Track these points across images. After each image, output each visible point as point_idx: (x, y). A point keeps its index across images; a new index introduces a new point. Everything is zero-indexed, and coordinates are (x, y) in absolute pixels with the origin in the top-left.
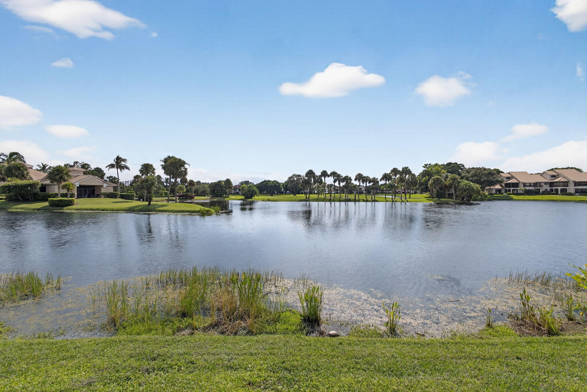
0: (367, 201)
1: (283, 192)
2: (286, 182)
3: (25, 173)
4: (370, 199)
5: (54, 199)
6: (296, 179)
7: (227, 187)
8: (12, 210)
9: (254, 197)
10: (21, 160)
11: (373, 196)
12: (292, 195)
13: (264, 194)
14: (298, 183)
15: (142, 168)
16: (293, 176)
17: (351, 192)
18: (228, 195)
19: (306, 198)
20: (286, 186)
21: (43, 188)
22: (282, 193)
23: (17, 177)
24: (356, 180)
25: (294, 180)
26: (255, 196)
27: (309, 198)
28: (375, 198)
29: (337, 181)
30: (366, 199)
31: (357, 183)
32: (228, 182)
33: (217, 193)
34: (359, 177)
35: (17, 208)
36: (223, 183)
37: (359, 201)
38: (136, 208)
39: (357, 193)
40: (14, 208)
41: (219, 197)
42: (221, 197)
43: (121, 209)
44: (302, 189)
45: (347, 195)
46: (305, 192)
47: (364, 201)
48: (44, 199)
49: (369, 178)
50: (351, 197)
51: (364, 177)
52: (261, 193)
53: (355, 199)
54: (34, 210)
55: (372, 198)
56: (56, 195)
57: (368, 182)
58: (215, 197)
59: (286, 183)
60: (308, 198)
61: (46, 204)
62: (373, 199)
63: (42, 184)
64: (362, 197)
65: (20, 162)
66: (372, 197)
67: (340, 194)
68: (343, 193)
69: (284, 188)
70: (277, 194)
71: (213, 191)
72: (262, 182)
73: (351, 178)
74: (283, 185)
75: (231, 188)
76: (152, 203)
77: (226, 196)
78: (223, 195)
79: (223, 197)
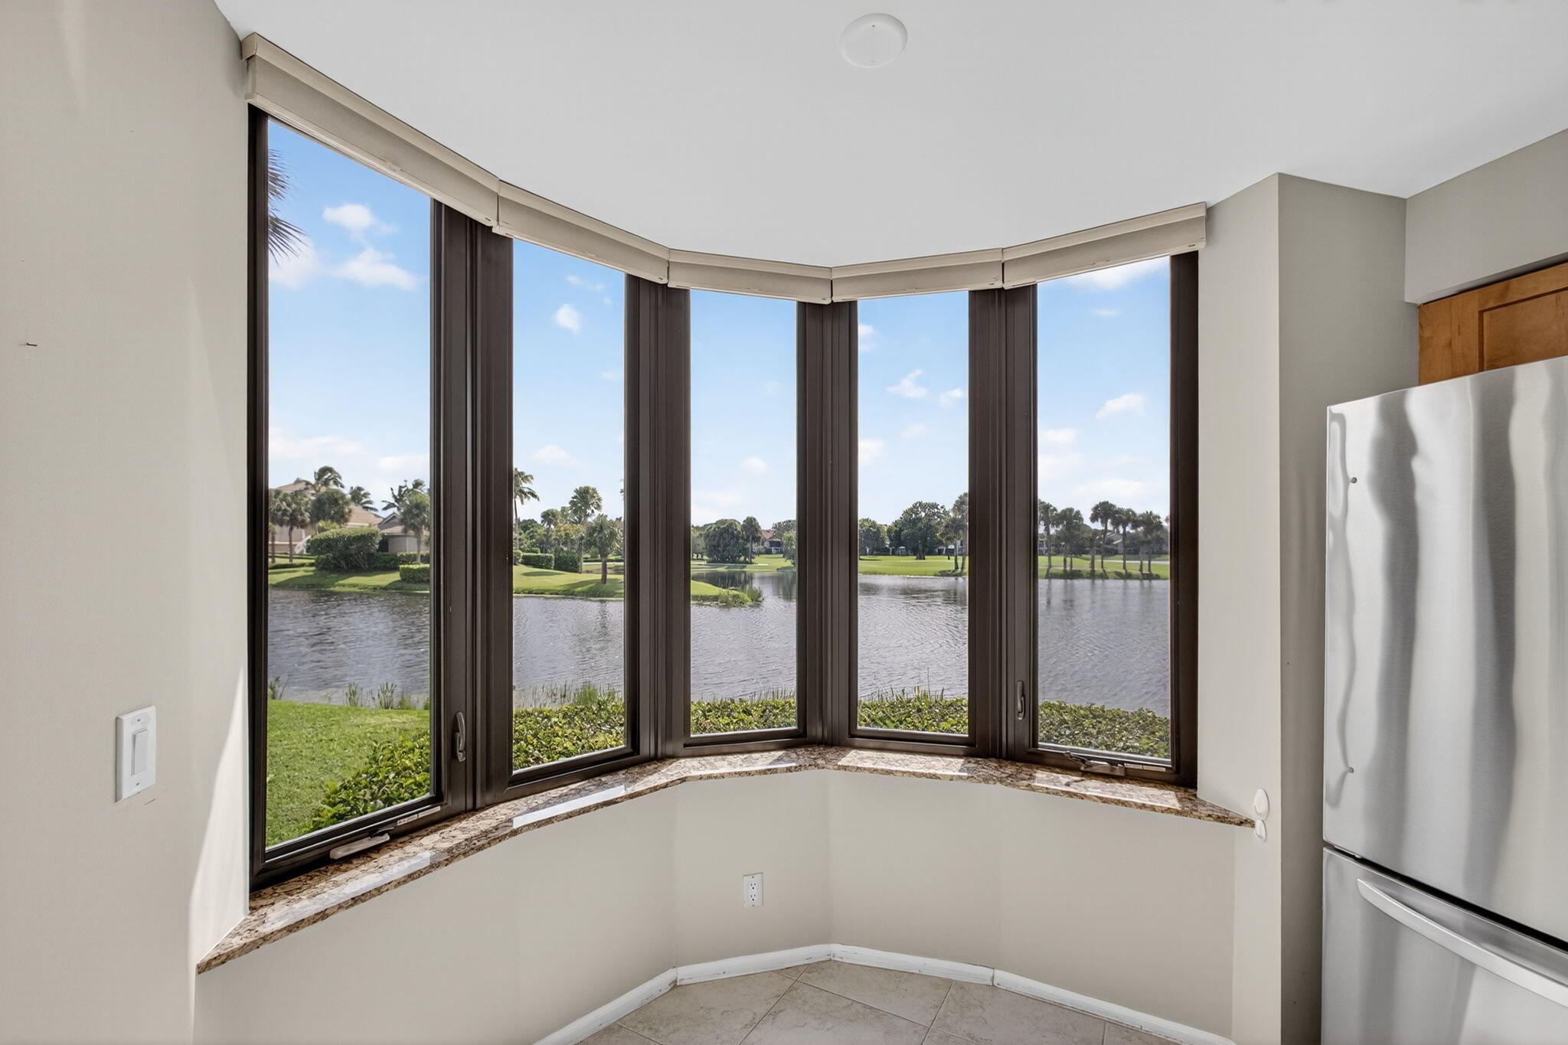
0: (1128, 576)
1: (888, 550)
2: (896, 524)
3: (347, 510)
4: (1138, 571)
5: (411, 566)
6: (923, 514)
7: (748, 536)
8: (337, 589)
10: (336, 483)
11: (1146, 562)
12: (913, 559)
14: (929, 527)
15: (575, 497)
16: (914, 506)
17: (1079, 551)
18: (749, 554)
19: (957, 568)
20: (898, 533)
21: (385, 543)
22: (885, 552)
23: (332, 519)
24: (1094, 519)
25: (920, 519)
27: (963, 567)
28: (1149, 570)
30: (1123, 571)
31: (1098, 526)
32: (752, 526)
33: (724, 551)
34: (1104, 511)
35: (344, 586)
36: (739, 528)
37: (1104, 576)
38: (578, 587)
39: (1099, 552)
40: (339, 585)
41: (728, 562)
42: (734, 561)
43: (548, 591)
44: (940, 543)
45: (1068, 559)
46: (947, 550)
47: (1119, 576)
48: (389, 566)
50: (1081, 564)
51: (1118, 511)
53: (1093, 571)
54: (375, 588)
55: (1141, 570)
56: (411, 559)
57: (1130, 525)
58: (718, 563)
59: (896, 526)
60: (960, 566)
61: (395, 577)
62: (1145, 571)
63: (383, 535)
64: (1114, 563)
65: (335, 487)
66: (1142, 565)
67: (1050, 556)
68: (1058, 553)
69: (891, 540)
70: (871, 554)
71: (714, 546)
73: (1081, 512)
74: (889, 531)
75: (756, 539)
76: (608, 576)
77: (745, 559)
78: (740, 557)
79: (740, 562)
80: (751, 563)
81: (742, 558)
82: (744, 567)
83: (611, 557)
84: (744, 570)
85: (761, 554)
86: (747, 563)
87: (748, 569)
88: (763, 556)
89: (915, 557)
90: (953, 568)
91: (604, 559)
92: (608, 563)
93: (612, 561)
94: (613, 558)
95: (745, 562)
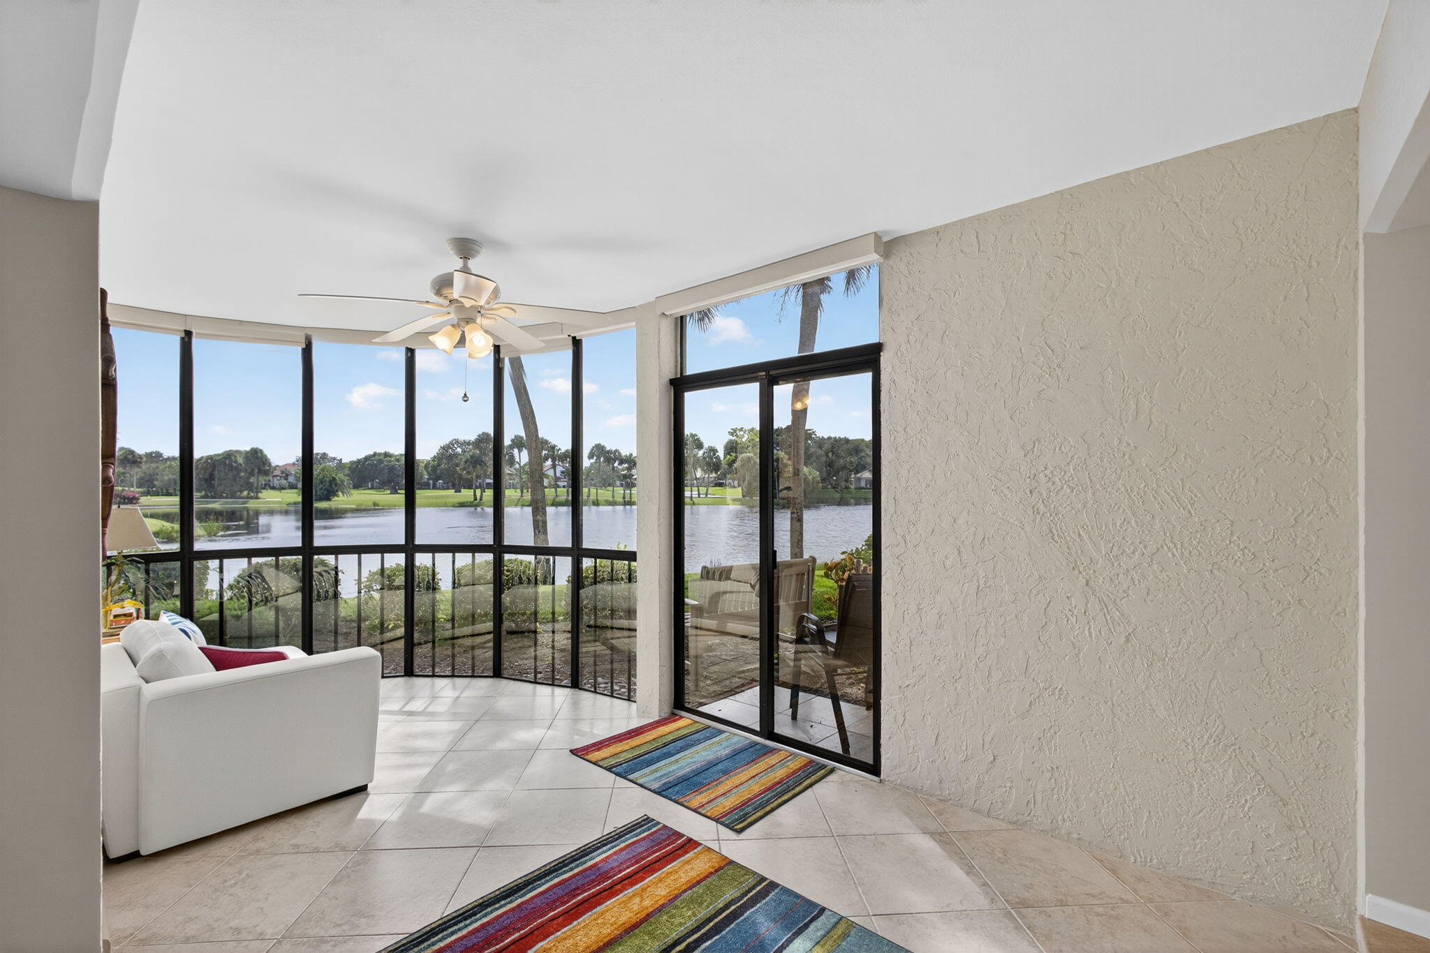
0: (615, 503)
1: (427, 484)
2: (434, 458)
4: (621, 500)
6: (457, 450)
7: (253, 470)
9: (336, 498)
12: (451, 492)
13: (372, 488)
16: (452, 442)
18: (255, 490)
19: (476, 499)
20: (435, 468)
22: (425, 486)
25: (456, 455)
26: (340, 493)
27: (481, 500)
28: (631, 498)
29: (550, 459)
30: (611, 499)
31: (592, 464)
32: (257, 457)
33: (220, 485)
34: (599, 452)
36: (240, 460)
37: (597, 503)
39: (593, 486)
41: (227, 498)
42: (233, 496)
47: (607, 503)
49: (619, 453)
51: (609, 452)
52: (357, 487)
55: (624, 498)
57: (617, 462)
58: (212, 497)
59: (433, 461)
60: (478, 498)
62: (628, 499)
64: (604, 494)
66: (625, 495)
69: (429, 473)
71: (206, 480)
72: (367, 458)
74: (426, 466)
77: (249, 494)
78: (241, 492)
79: (242, 498)
80: (257, 498)
81: (245, 493)
82: (247, 502)
84: (248, 505)
85: (285, 489)
86: (252, 498)
87: (252, 504)
88: (286, 491)
89: (454, 490)
90: (473, 500)
95: (249, 497)
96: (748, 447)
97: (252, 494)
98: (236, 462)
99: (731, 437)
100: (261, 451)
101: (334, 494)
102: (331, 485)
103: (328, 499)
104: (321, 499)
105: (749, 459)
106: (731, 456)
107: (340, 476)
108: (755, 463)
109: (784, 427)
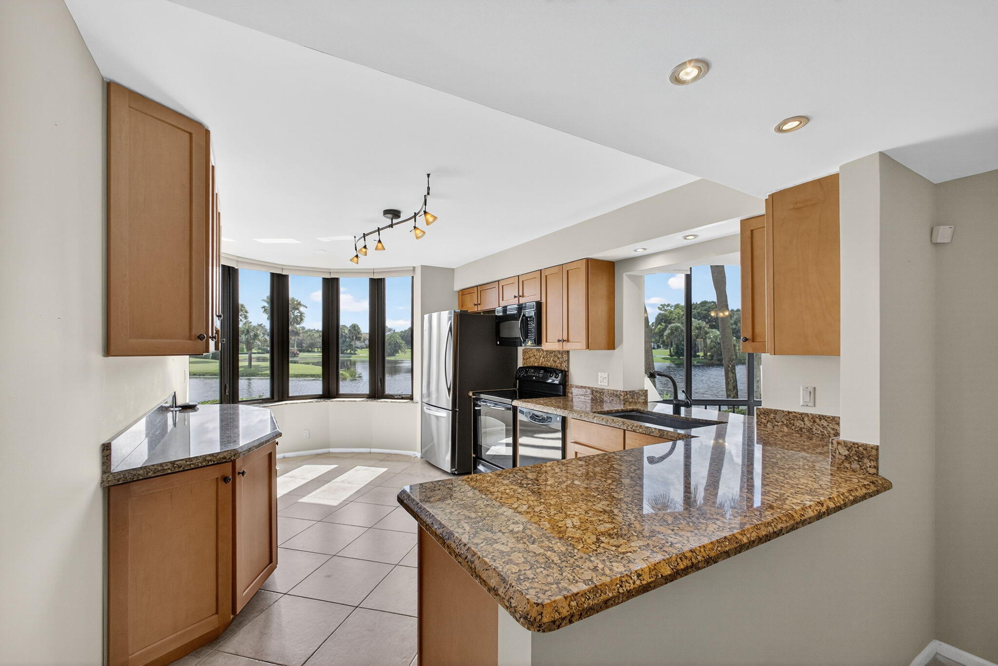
7: (353, 337)
18: (353, 350)
32: (355, 330)
36: (346, 332)
75: (358, 339)
76: (253, 363)
77: (351, 351)
78: (347, 350)
79: (347, 354)
80: (356, 354)
81: (349, 351)
82: (350, 357)
83: (254, 351)
84: (350, 359)
85: (363, 348)
87: (353, 358)
88: (364, 349)
91: (249, 352)
92: (252, 355)
93: (255, 353)
94: (255, 351)
95: (351, 354)
96: (675, 318)
97: (352, 352)
98: (344, 332)
99: (661, 312)
100: (358, 326)
101: (397, 352)
102: (395, 347)
103: (394, 355)
104: (390, 355)
105: (677, 328)
106: (662, 325)
107: (400, 341)
108: (682, 331)
109: (699, 303)
